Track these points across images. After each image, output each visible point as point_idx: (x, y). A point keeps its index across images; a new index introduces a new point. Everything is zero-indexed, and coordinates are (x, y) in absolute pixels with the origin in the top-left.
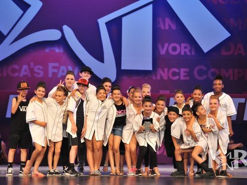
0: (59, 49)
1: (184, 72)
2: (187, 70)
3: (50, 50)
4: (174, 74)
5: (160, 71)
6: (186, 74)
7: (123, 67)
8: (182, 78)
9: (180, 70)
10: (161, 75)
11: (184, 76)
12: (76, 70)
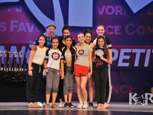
2: (120, 27)
3: (12, 10)
9: (114, 27)
12: (33, 27)
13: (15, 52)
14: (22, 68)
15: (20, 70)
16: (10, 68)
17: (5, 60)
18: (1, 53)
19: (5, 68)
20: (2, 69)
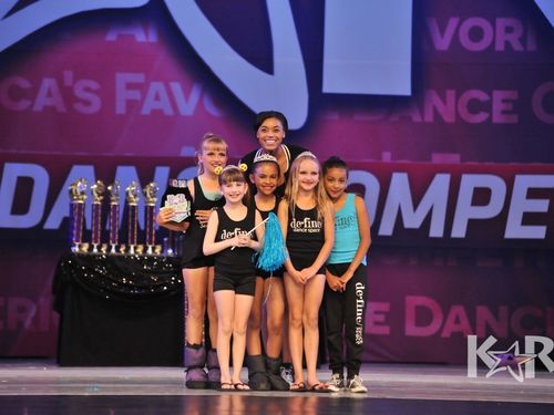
0: (146, 34)
1: (504, 101)
2: (513, 95)
3: (120, 36)
4: (475, 106)
5: (433, 99)
6: (509, 107)
7: (329, 86)
8: (497, 118)
9: (490, 95)
10: (435, 110)
11: (504, 112)
12: (195, 96)
13: (133, 187)
14: (156, 244)
15: (150, 251)
16: (114, 246)
17: (97, 216)
18: (83, 193)
19: (95, 245)
20: (85, 247)
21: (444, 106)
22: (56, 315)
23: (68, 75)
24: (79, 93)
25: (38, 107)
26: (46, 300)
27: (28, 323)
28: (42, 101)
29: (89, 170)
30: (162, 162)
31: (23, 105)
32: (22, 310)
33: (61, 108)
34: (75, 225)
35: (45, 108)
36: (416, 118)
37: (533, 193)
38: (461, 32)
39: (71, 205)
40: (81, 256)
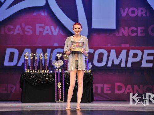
0: (44, 13)
1: (141, 30)
2: (143, 28)
3: (37, 14)
4: (133, 31)
5: (122, 30)
6: (142, 31)
8: (139, 35)
10: (122, 33)
11: (141, 33)
12: (57, 29)
13: (41, 54)
14: (47, 69)
15: (46, 72)
16: (36, 70)
17: (31, 62)
18: (27, 56)
19: (31, 70)
20: (28, 71)
21: (125, 31)
22: (21, 89)
23: (23, 25)
24: (26, 29)
25: (15, 33)
26: (18, 85)
27: (13, 91)
28: (16, 32)
29: (29, 50)
30: (49, 48)
31: (11, 33)
32: (12, 88)
33: (21, 33)
34: (26, 65)
35: (17, 33)
36: (117, 35)
37: (149, 55)
38: (129, 12)
39: (25, 59)
40: (27, 73)
